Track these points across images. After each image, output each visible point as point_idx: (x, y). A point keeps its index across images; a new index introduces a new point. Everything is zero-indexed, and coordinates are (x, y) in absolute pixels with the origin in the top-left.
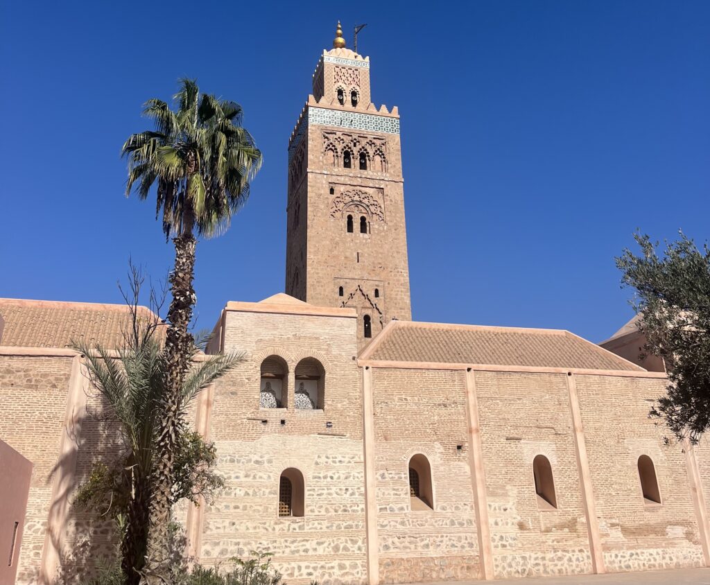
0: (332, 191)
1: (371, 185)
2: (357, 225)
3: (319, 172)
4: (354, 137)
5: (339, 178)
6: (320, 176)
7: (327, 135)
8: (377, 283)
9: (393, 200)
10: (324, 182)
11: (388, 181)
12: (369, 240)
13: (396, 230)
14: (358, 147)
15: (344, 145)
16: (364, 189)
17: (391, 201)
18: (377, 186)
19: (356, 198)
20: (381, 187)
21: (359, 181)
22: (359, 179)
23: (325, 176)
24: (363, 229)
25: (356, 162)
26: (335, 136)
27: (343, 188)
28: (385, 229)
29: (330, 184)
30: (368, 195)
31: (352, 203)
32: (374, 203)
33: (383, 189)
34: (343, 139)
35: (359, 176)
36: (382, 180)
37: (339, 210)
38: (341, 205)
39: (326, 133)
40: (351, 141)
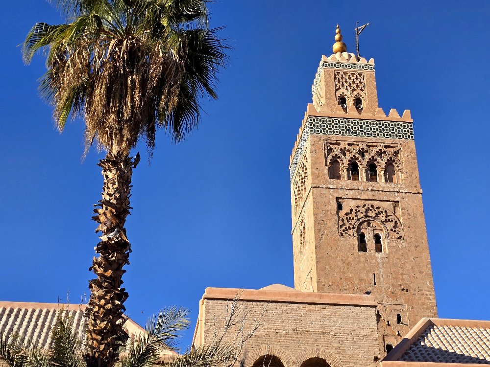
0: (340, 207)
1: (384, 198)
2: (370, 244)
3: (324, 186)
4: (364, 146)
5: (347, 192)
6: (325, 191)
8: (399, 307)
9: (412, 214)
10: (331, 197)
11: (404, 192)
12: (386, 260)
13: (416, 247)
14: (367, 157)
15: (351, 155)
16: (376, 204)
17: (409, 215)
18: (392, 199)
19: (370, 214)
20: (397, 200)
21: (369, 195)
22: (370, 193)
23: (332, 190)
24: (379, 249)
25: (366, 174)
26: (342, 146)
27: (353, 204)
28: (404, 246)
29: (337, 199)
30: (381, 209)
31: (364, 219)
32: (390, 218)
33: (398, 202)
34: (348, 150)
35: (370, 189)
36: (398, 192)
37: (349, 227)
38: (353, 222)
39: (330, 143)
40: (359, 150)
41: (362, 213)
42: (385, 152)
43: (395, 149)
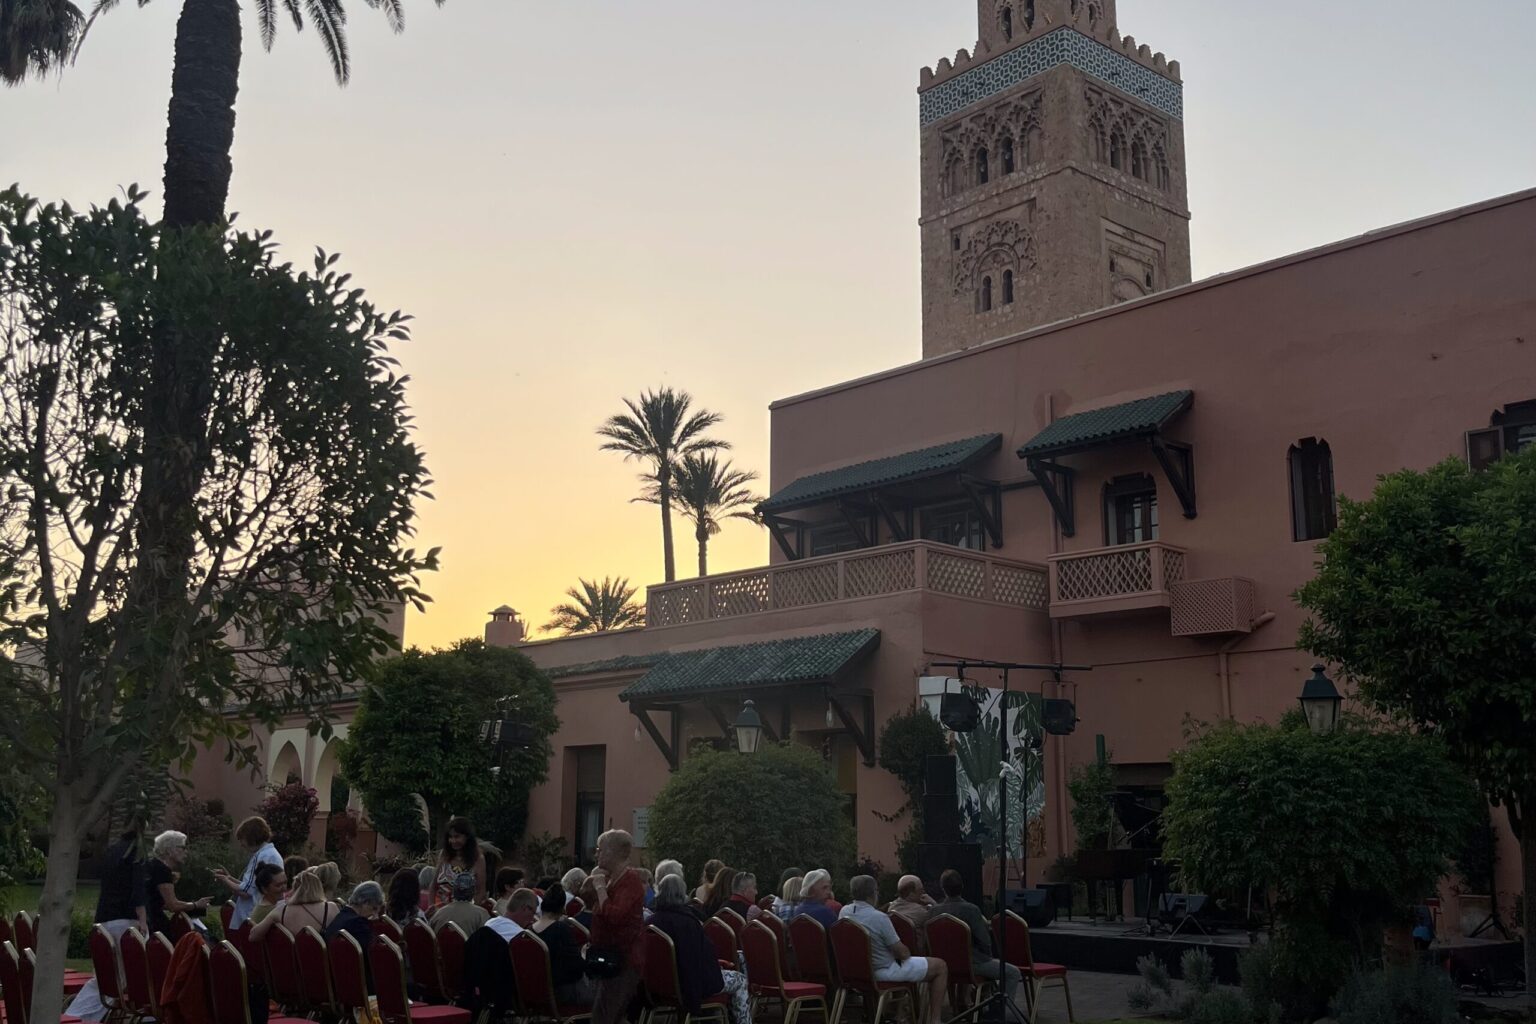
0: (957, 243)
1: (1016, 201)
2: (997, 293)
3: (935, 216)
4: (990, 113)
5: (965, 213)
6: (936, 224)
7: (947, 135)
9: (1052, 216)
10: (943, 232)
11: (1044, 177)
12: (1012, 315)
13: (1055, 275)
14: (998, 129)
15: (973, 140)
16: (1003, 217)
17: (1048, 217)
18: (1025, 198)
19: (995, 239)
20: (1032, 196)
21: (997, 204)
22: (996, 200)
23: (944, 220)
24: (1009, 298)
25: (995, 166)
26: (961, 130)
27: (972, 230)
28: (1038, 280)
29: (952, 230)
30: (1011, 225)
31: (987, 253)
32: (1021, 236)
33: (1035, 199)
34: (972, 130)
35: (994, 193)
36: (1033, 181)
37: (966, 276)
38: (971, 264)
39: (947, 131)
40: (985, 125)
41: (983, 243)
42: (1021, 109)
43: (1038, 93)
